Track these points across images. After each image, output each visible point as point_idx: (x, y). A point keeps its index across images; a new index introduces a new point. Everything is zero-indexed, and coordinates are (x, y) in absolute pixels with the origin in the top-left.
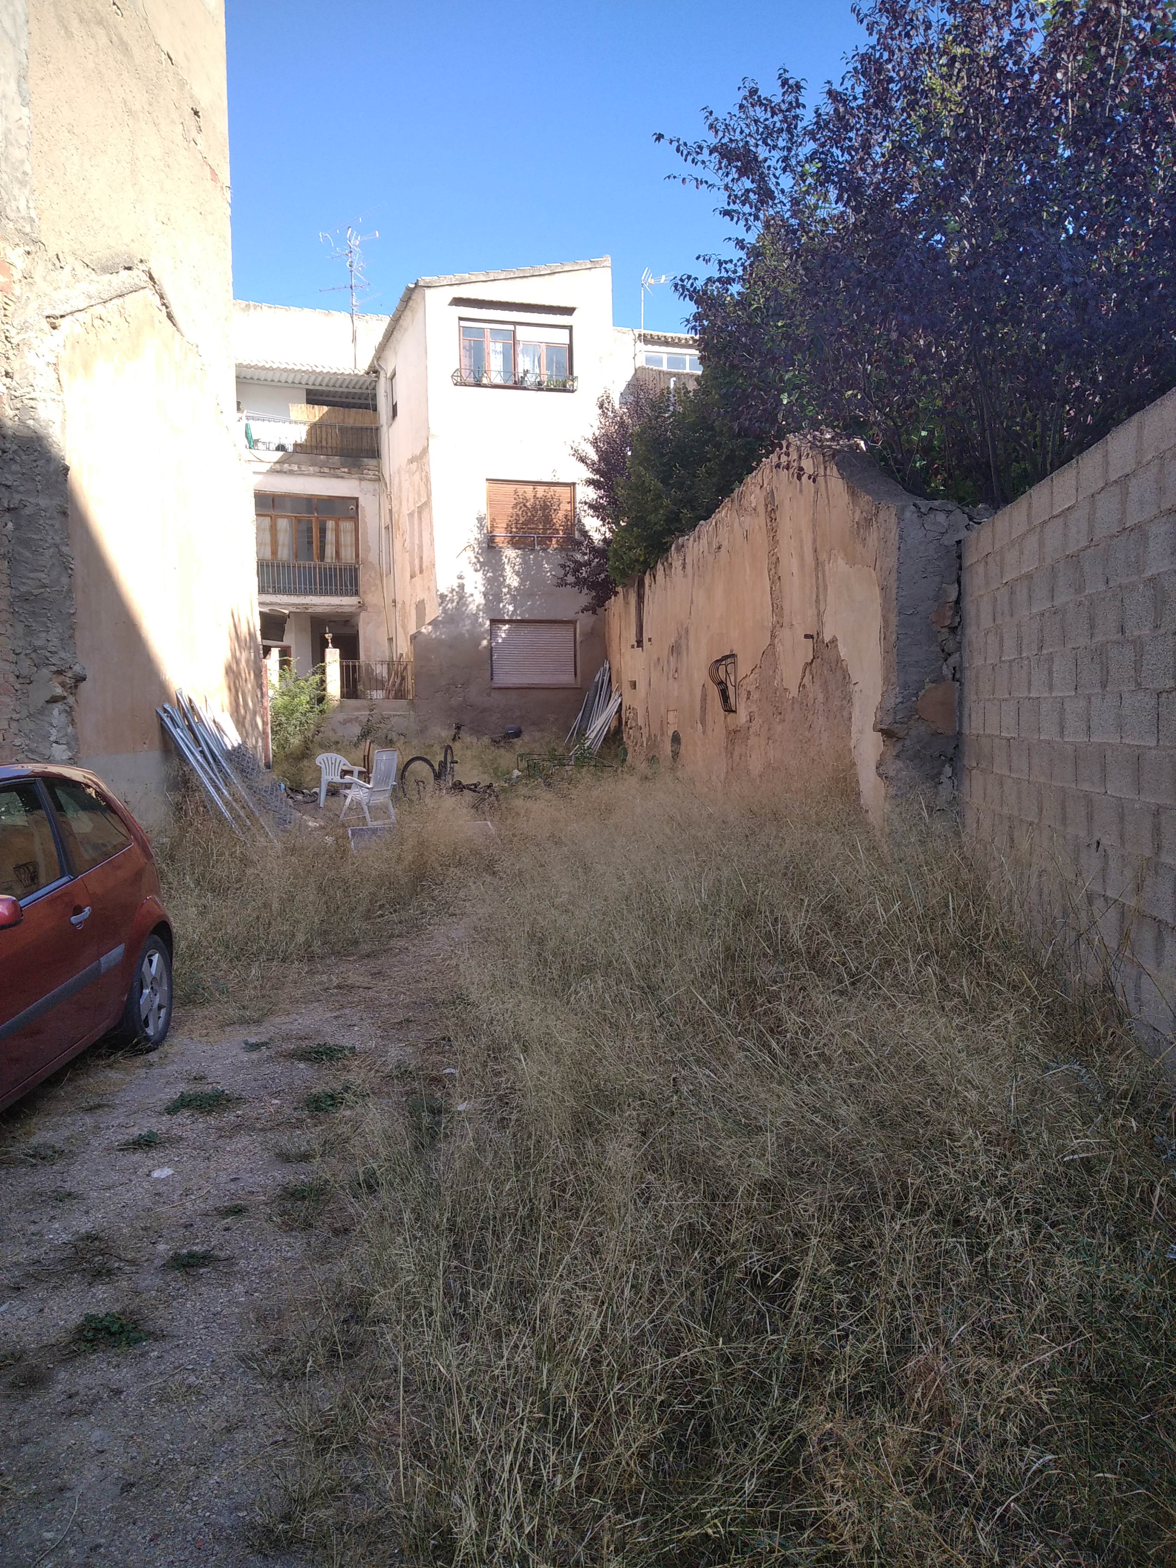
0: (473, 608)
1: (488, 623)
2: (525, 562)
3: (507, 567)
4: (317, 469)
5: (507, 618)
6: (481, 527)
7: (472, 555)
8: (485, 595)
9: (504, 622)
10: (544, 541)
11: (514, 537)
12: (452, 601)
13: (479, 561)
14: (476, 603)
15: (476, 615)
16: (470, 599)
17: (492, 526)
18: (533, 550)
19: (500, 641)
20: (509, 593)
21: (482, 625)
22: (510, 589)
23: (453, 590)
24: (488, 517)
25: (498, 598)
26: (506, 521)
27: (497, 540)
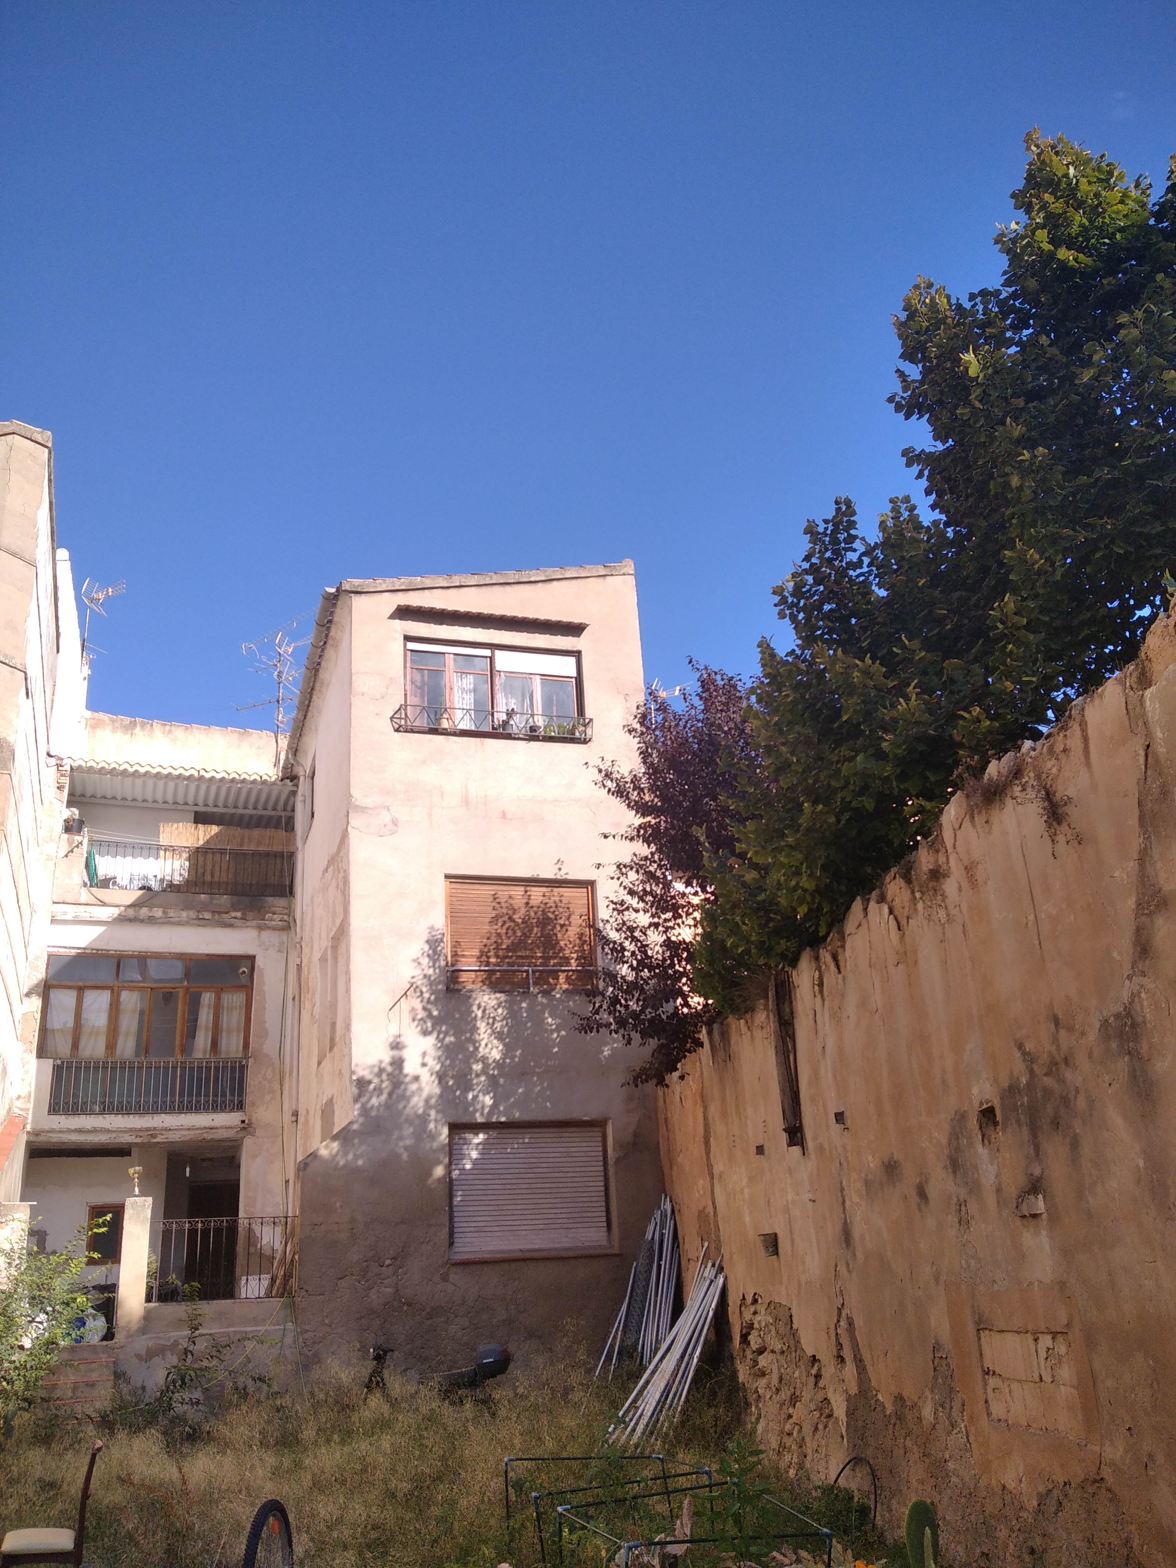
0: (417, 1103)
1: (445, 1131)
2: (513, 1014)
3: (482, 1026)
4: (193, 914)
5: (480, 1119)
6: (434, 954)
7: (418, 1006)
8: (441, 1077)
9: (476, 1128)
10: (546, 977)
11: (491, 972)
12: (379, 1090)
13: (430, 1015)
14: (425, 1094)
15: (423, 1119)
16: (414, 1087)
17: (455, 955)
18: (526, 993)
19: (468, 1167)
20: (484, 1071)
21: (433, 1137)
22: (486, 1066)
23: (381, 1071)
24: (447, 939)
25: (464, 1082)
26: (479, 946)
27: (464, 977)
